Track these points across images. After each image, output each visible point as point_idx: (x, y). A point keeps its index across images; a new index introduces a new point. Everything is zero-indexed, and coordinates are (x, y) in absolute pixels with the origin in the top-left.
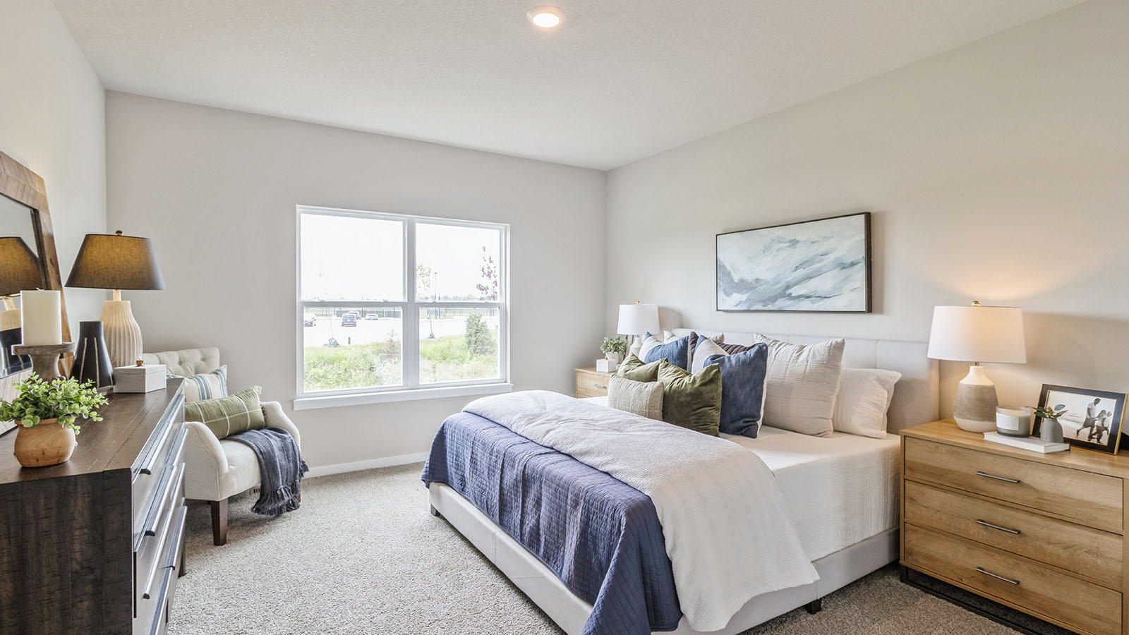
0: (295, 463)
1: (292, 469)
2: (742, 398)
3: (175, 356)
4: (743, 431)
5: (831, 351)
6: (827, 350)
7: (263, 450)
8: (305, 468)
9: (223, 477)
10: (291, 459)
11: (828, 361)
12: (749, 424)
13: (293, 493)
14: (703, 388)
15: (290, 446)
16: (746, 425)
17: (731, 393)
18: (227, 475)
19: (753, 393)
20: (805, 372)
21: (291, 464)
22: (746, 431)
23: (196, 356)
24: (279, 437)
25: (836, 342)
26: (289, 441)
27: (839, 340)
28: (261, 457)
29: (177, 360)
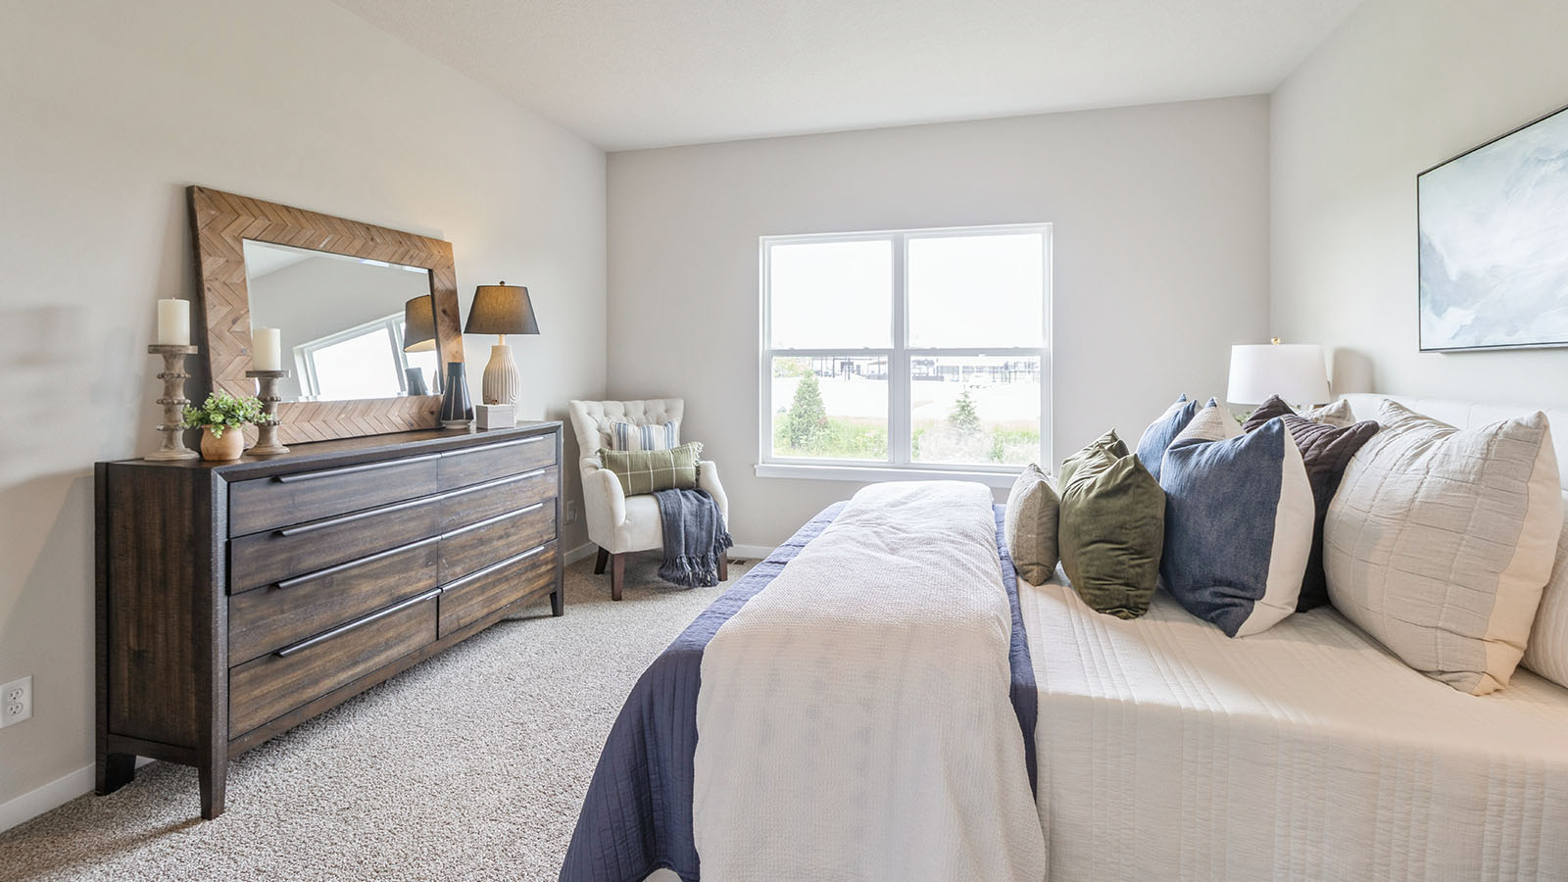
0: (710, 533)
1: (705, 540)
2: (1212, 538)
3: (641, 404)
4: (1213, 614)
5: (1494, 448)
6: (1482, 441)
7: (670, 511)
8: (729, 543)
9: (616, 530)
10: (704, 527)
11: (1481, 473)
12: (1227, 600)
13: (703, 567)
14: (1103, 502)
15: (706, 513)
16: (1218, 601)
17: (1191, 523)
18: (621, 529)
19: (1242, 530)
20: (1413, 500)
21: (704, 533)
22: (1218, 616)
23: (659, 406)
24: (698, 500)
25: (1519, 424)
26: (707, 507)
27: (1527, 416)
28: (664, 516)
29: (642, 410)
